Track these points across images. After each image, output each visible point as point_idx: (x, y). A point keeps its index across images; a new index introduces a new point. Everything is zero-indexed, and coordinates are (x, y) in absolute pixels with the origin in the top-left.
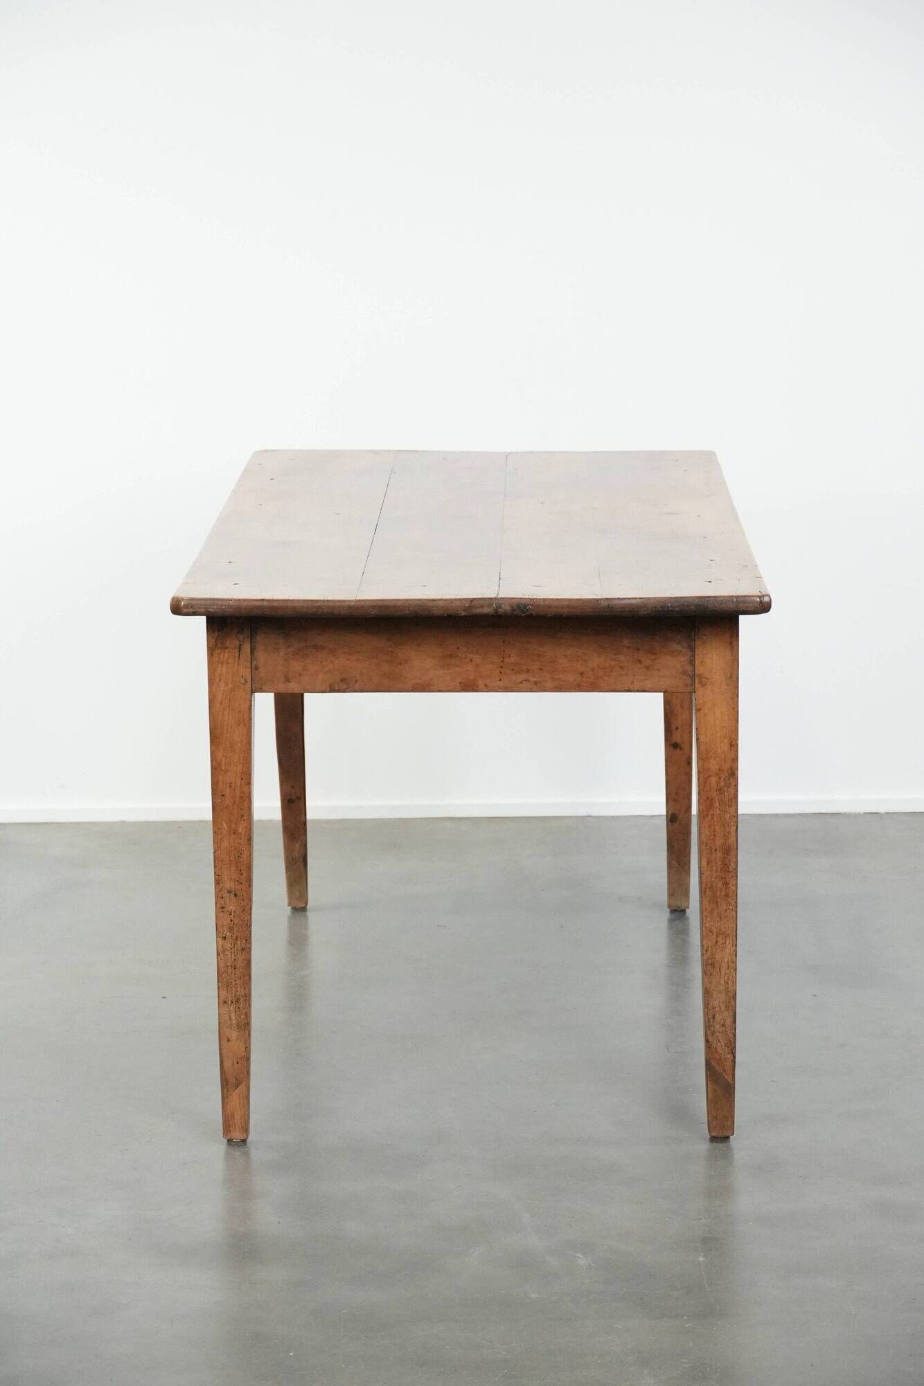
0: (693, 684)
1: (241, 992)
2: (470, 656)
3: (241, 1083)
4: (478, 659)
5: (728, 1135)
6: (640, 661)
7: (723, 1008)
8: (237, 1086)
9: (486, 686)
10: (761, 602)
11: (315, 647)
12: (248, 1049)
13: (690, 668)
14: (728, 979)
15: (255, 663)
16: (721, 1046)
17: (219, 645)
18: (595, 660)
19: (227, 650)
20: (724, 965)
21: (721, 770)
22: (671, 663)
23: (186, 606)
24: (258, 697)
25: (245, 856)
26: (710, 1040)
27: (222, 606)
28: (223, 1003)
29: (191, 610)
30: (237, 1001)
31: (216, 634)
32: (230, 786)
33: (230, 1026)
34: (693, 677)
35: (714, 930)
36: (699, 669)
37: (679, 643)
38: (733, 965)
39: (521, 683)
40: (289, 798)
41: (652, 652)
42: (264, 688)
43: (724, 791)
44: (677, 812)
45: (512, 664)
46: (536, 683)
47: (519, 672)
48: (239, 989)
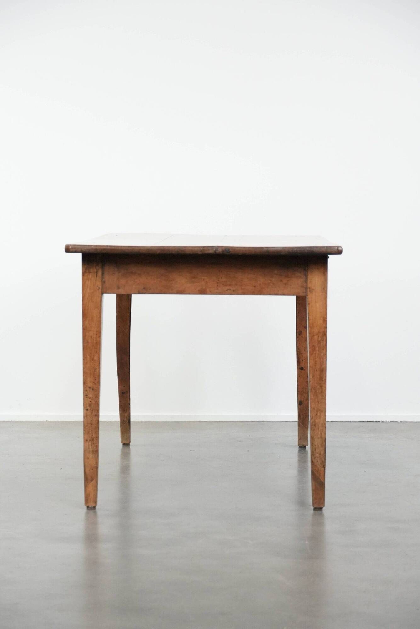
0: (306, 292)
1: (94, 436)
2: (203, 278)
3: (94, 479)
4: (207, 279)
5: (321, 507)
6: (282, 281)
7: (320, 446)
8: (92, 481)
9: (210, 292)
10: (338, 249)
11: (132, 272)
12: (97, 463)
13: (305, 284)
14: (322, 432)
15: (104, 280)
16: (318, 464)
17: (87, 271)
18: (261, 279)
19: (91, 274)
20: (320, 425)
21: (319, 332)
22: (296, 282)
23: (72, 248)
24: (106, 296)
25: (97, 370)
26: (314, 460)
27: (88, 248)
28: (86, 441)
29: (74, 250)
30: (93, 440)
31: (86, 266)
32: (91, 338)
33: (89, 452)
34: (306, 288)
35: (316, 409)
36: (309, 285)
37: (300, 273)
38: (324, 426)
39: (227, 290)
40: (122, 392)
41: (287, 276)
42: (107, 291)
43: (321, 343)
44: (302, 400)
45: (222, 281)
46: (234, 291)
47: (226, 285)
48: (93, 434)
